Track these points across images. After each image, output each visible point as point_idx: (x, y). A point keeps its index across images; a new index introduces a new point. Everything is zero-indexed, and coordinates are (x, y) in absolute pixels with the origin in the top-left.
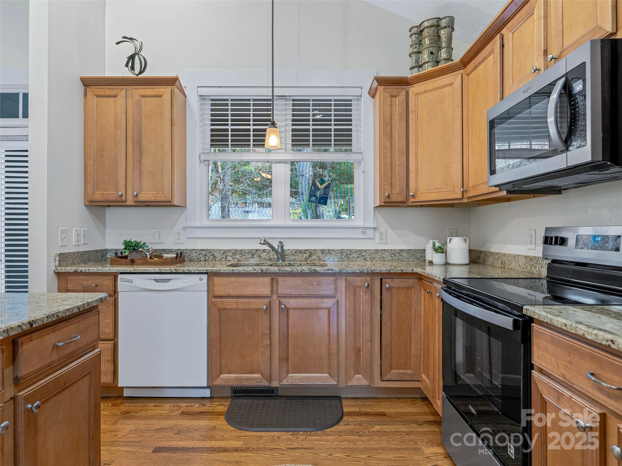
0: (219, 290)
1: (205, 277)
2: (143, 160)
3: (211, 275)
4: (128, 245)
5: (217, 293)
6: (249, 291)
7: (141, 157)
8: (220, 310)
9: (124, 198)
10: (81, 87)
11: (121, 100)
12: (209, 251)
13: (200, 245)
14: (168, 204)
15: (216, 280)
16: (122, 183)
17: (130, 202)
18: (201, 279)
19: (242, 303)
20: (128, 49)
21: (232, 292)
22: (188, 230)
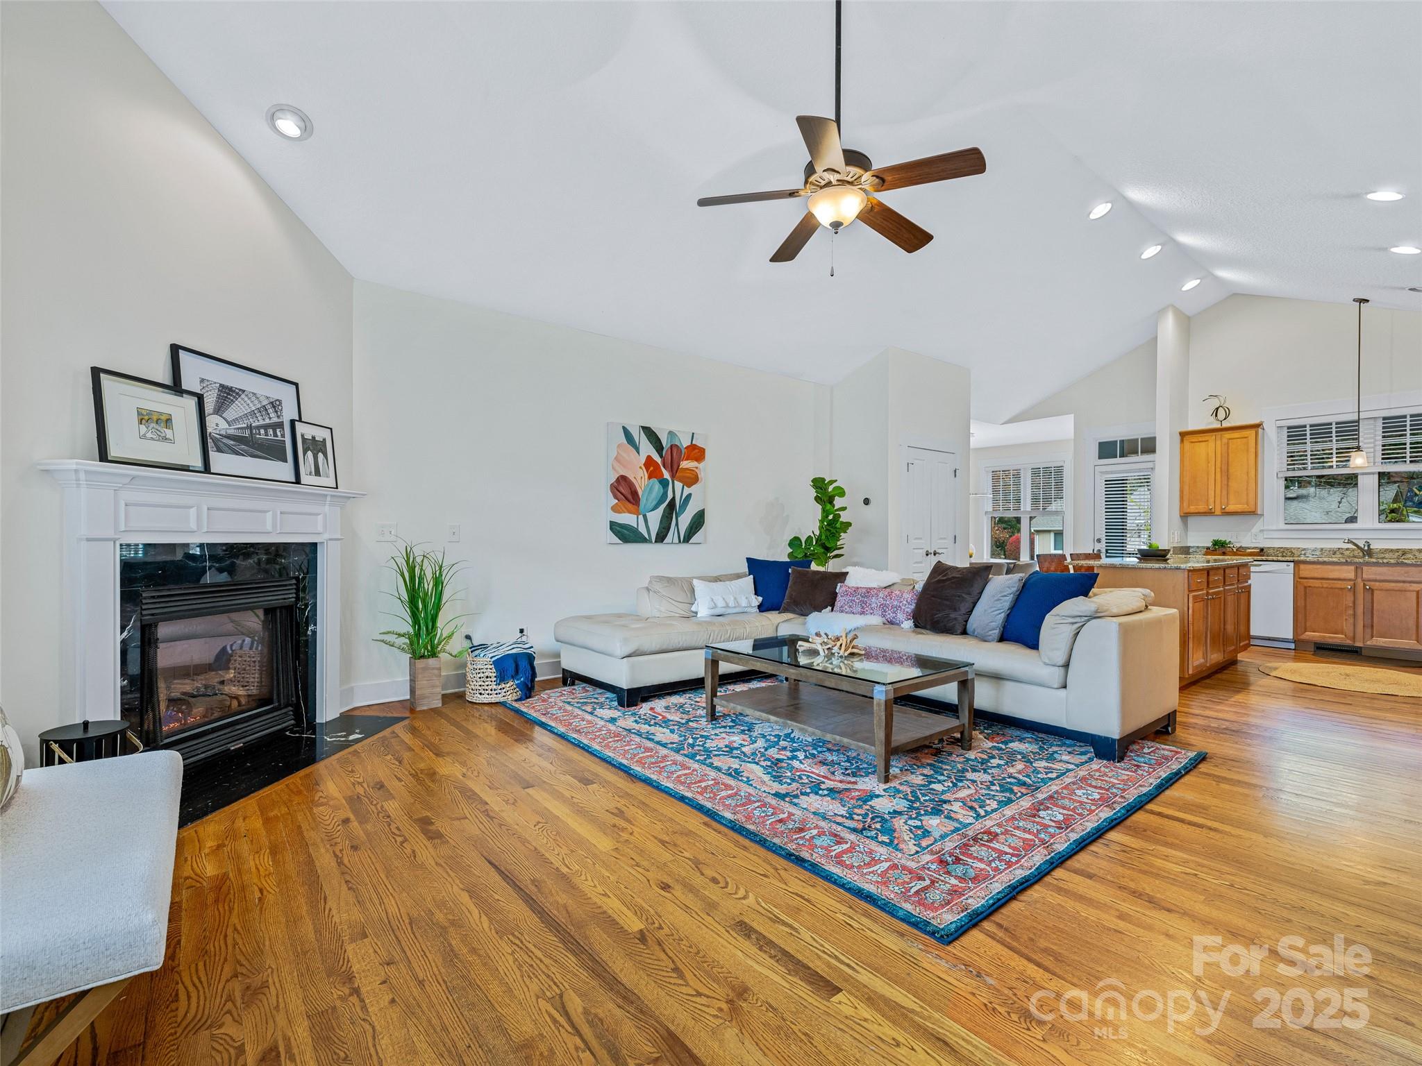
0: (1303, 573)
1: (1292, 564)
2: (1230, 484)
3: (1297, 563)
4: (1216, 543)
5: (1301, 576)
6: (1332, 575)
7: (1228, 481)
8: (1305, 587)
9: (1213, 510)
10: (1178, 438)
11: (1212, 444)
12: (1287, 549)
13: (1277, 544)
14: (1253, 513)
15: (1302, 566)
16: (1212, 500)
17: (1218, 512)
18: (1288, 566)
19: (1325, 584)
20: (1215, 403)
21: (1316, 575)
22: (1265, 533)
